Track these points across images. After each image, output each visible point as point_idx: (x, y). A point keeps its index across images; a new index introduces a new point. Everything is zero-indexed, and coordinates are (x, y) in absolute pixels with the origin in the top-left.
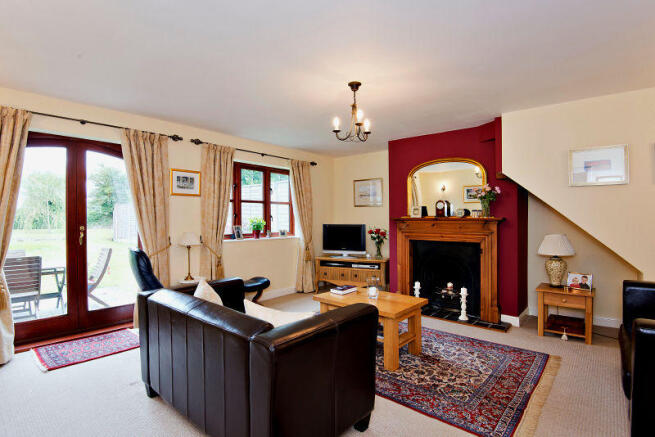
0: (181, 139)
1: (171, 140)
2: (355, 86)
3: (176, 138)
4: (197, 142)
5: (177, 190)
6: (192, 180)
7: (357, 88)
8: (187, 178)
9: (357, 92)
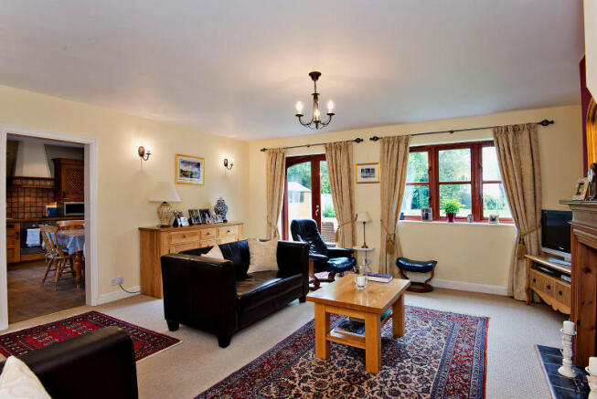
0: (362, 140)
1: (355, 144)
2: (315, 76)
3: (359, 140)
4: (375, 139)
5: (360, 179)
6: (373, 170)
7: (317, 78)
8: (368, 170)
9: (318, 82)
